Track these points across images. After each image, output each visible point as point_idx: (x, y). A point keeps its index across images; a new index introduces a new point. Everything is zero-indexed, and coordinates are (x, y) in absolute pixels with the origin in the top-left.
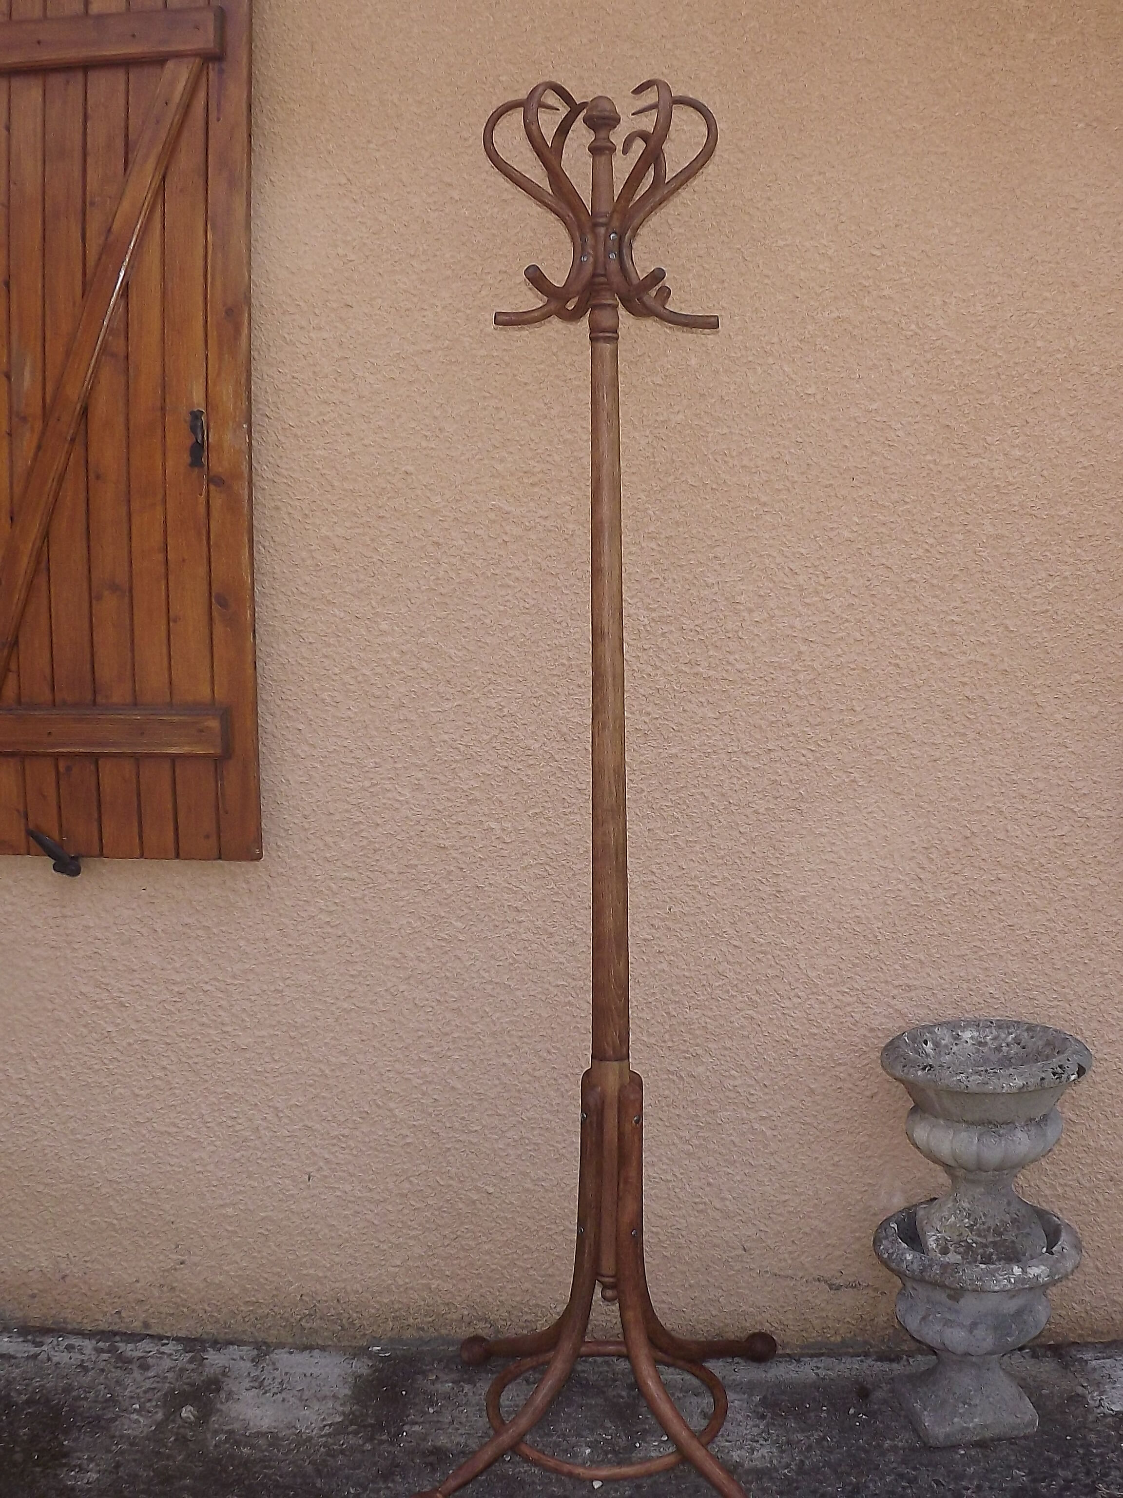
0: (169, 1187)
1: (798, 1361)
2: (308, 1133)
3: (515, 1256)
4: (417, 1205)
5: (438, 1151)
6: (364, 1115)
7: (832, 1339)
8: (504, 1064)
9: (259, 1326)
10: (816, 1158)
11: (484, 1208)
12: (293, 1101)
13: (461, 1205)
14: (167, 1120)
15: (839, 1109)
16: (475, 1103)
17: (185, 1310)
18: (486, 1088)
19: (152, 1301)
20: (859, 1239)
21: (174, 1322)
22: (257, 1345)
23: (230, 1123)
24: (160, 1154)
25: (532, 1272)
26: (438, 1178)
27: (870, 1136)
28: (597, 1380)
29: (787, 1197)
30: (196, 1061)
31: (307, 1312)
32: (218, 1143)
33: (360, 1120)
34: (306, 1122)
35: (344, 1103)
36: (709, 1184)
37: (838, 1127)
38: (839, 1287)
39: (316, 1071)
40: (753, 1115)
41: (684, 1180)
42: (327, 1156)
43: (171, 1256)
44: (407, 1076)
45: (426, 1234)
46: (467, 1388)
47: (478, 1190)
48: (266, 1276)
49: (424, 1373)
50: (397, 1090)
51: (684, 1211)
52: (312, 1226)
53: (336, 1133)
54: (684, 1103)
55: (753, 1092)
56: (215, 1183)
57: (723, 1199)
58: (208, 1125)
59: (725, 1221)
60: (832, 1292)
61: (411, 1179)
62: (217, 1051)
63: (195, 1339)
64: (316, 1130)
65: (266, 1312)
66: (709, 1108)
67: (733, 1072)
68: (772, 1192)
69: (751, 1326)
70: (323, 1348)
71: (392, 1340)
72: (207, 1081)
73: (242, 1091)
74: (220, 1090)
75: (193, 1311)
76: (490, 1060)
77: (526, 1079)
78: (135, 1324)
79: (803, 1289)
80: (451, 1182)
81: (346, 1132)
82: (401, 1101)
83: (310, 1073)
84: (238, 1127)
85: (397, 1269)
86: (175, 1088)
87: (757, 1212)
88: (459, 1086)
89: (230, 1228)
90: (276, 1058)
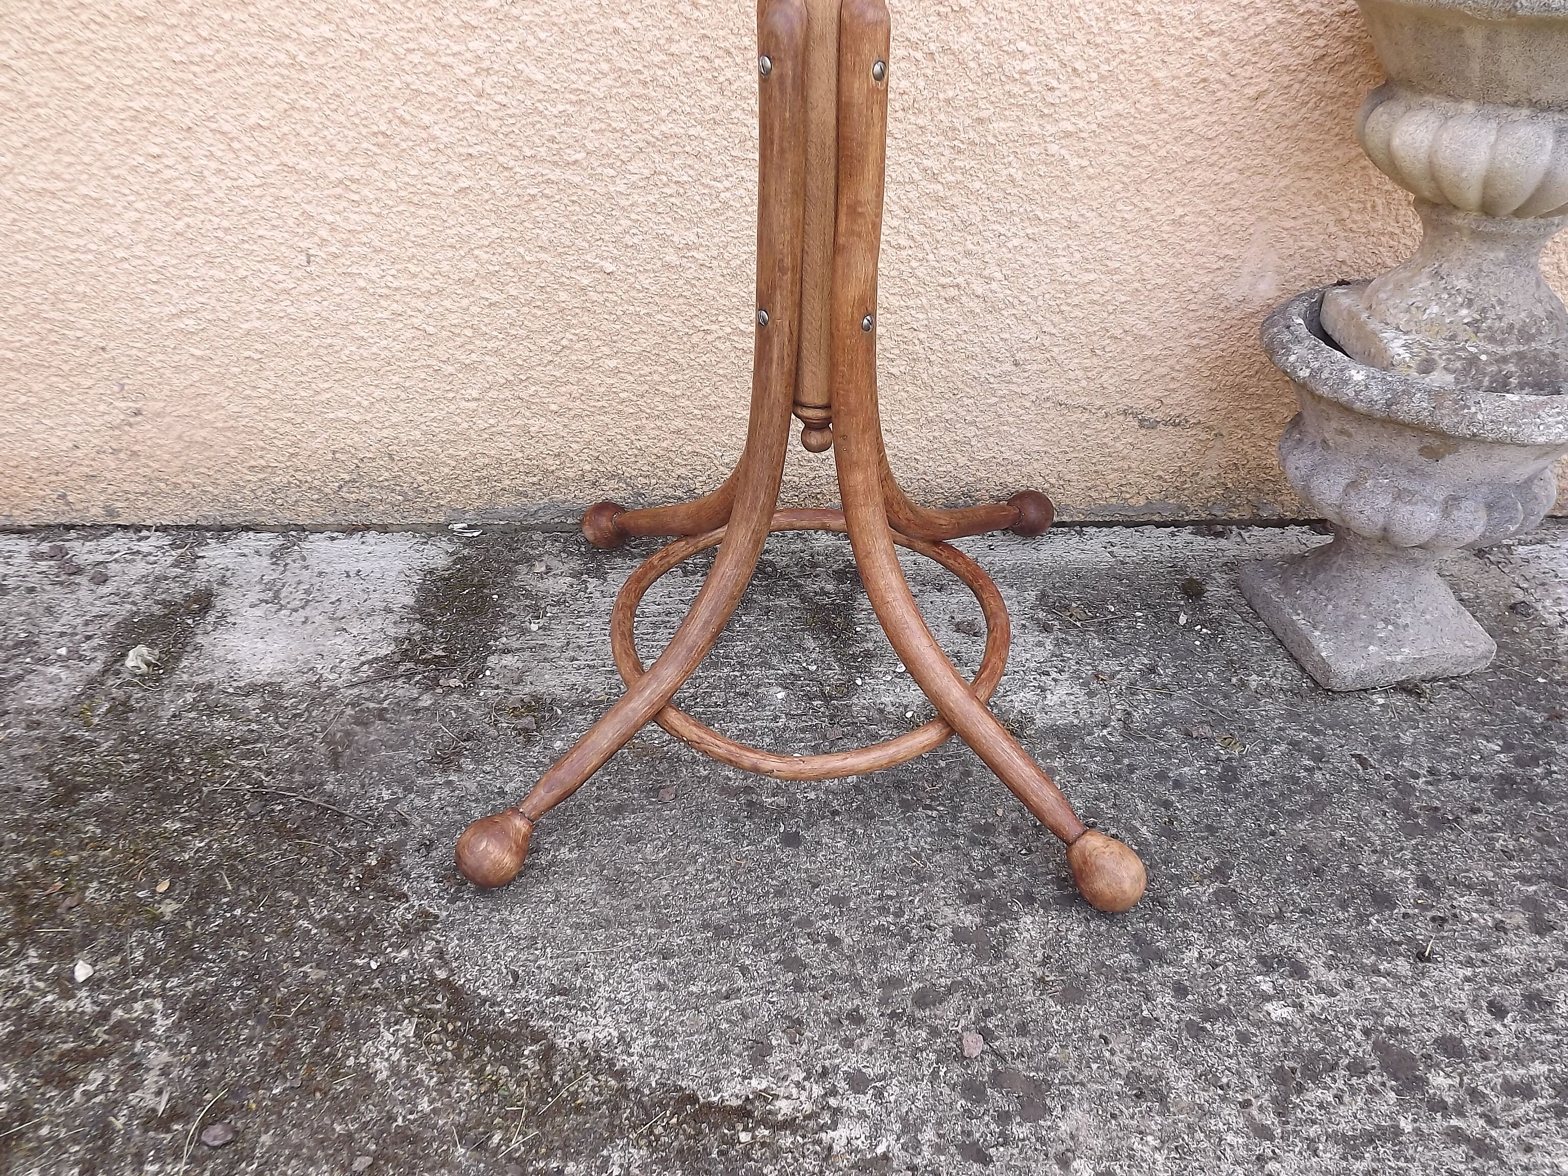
0: (80, 289)
1: (1080, 533)
2: (293, 178)
3: (656, 377)
4: (494, 298)
5: (515, 200)
6: (381, 139)
7: (1132, 502)
8: (616, 31)
9: (279, 501)
10: (1147, 209)
11: (601, 300)
12: (253, 119)
13: (563, 296)
14: (41, 168)
15: (1197, 121)
16: (571, 109)
17: (162, 485)
18: (587, 78)
19: (109, 476)
20: (1195, 349)
21: (149, 504)
22: (284, 529)
23: (153, 166)
24: (47, 232)
25: (684, 402)
26: (522, 250)
27: (1241, 172)
28: (788, 566)
29: (1092, 276)
30: (59, 46)
31: (347, 477)
32: (140, 205)
33: (375, 149)
34: (284, 159)
35: (342, 119)
36: (968, 254)
37: (1190, 154)
38: (1154, 425)
39: (282, 57)
40: (1051, 129)
41: (926, 246)
42: (330, 218)
43: (116, 404)
44: (444, 60)
45: (513, 345)
46: (593, 583)
47: (588, 268)
48: (272, 425)
49: (529, 560)
50: (432, 89)
51: (924, 300)
52: (329, 341)
53: (340, 176)
54: (934, 103)
55: (1054, 83)
56: (155, 277)
57: (989, 280)
58: (115, 172)
59: (989, 317)
60: (1143, 431)
61: (476, 252)
62: (93, 27)
63: (191, 527)
64: (303, 172)
65: (285, 481)
66: (974, 113)
67: (1022, 45)
68: (1068, 267)
69: (1015, 481)
70: (384, 529)
71: (478, 511)
72: (89, 87)
73: (158, 105)
74: (118, 104)
75: (176, 485)
76: (591, 22)
77: (656, 60)
78: (93, 511)
79: (1099, 426)
80: (543, 256)
81: (355, 172)
82: (441, 111)
83: (271, 61)
84: (168, 174)
85: (473, 405)
86: (38, 105)
87: (1041, 303)
88: (540, 77)
89: (198, 353)
90: (204, 34)
